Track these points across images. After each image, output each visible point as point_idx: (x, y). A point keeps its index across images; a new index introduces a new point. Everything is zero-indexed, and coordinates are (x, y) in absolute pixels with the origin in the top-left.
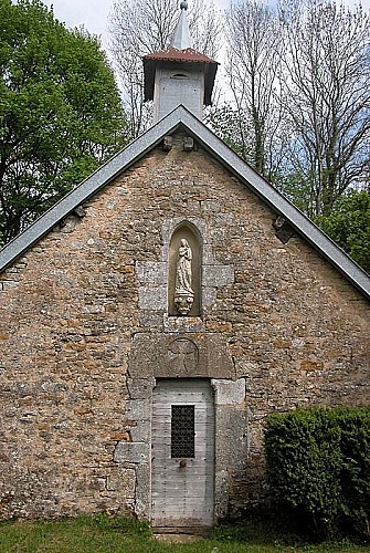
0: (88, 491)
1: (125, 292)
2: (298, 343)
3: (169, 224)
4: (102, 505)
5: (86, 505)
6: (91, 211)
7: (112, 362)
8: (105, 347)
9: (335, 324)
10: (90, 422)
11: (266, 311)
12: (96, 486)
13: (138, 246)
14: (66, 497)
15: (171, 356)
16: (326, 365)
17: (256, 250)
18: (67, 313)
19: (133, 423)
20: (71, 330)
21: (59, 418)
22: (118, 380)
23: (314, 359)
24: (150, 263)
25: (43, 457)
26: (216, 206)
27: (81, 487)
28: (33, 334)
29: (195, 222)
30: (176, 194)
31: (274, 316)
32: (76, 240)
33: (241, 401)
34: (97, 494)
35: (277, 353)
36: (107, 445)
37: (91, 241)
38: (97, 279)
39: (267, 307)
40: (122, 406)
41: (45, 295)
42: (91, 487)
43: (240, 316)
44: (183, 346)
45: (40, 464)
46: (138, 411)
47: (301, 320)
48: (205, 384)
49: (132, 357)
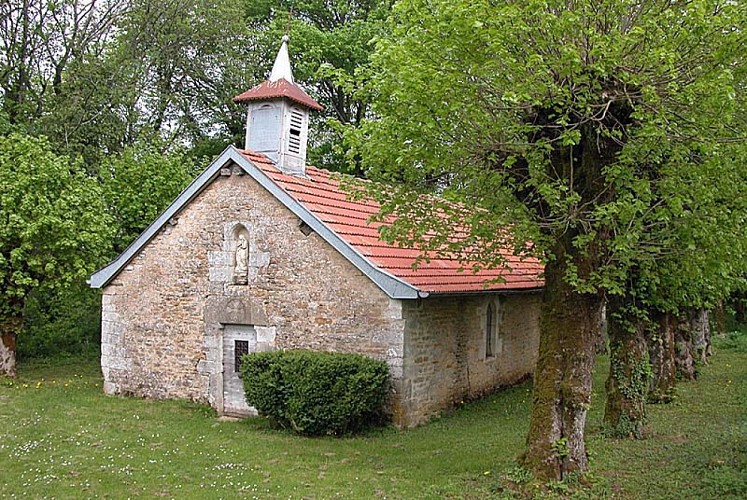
0: (183, 387)
1: (201, 271)
2: (314, 305)
3: (229, 226)
4: (190, 395)
5: (182, 394)
6: (181, 221)
7: (194, 313)
8: (190, 304)
9: (343, 292)
10: (183, 347)
11: (291, 283)
12: (186, 384)
13: (209, 242)
14: (171, 389)
15: (229, 310)
16: (334, 321)
17: (286, 241)
18: (169, 284)
19: (207, 349)
20: (171, 293)
21: (166, 343)
22: (199, 324)
23: (325, 316)
24: (216, 252)
25: (159, 365)
26: (258, 213)
27: (178, 384)
28: (151, 295)
29: (245, 225)
30: (233, 206)
31: (296, 286)
32: (172, 239)
33: (272, 340)
34: (188, 389)
35: (298, 311)
36: (192, 361)
37: (181, 240)
38: (185, 263)
39: (292, 280)
40: (201, 339)
41: (156, 273)
42: (184, 384)
43: (273, 286)
44: (236, 304)
45: (157, 369)
46: (210, 342)
47: (317, 289)
48: (251, 328)
49: (206, 310)
